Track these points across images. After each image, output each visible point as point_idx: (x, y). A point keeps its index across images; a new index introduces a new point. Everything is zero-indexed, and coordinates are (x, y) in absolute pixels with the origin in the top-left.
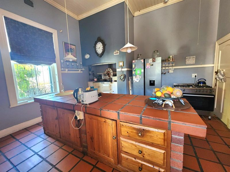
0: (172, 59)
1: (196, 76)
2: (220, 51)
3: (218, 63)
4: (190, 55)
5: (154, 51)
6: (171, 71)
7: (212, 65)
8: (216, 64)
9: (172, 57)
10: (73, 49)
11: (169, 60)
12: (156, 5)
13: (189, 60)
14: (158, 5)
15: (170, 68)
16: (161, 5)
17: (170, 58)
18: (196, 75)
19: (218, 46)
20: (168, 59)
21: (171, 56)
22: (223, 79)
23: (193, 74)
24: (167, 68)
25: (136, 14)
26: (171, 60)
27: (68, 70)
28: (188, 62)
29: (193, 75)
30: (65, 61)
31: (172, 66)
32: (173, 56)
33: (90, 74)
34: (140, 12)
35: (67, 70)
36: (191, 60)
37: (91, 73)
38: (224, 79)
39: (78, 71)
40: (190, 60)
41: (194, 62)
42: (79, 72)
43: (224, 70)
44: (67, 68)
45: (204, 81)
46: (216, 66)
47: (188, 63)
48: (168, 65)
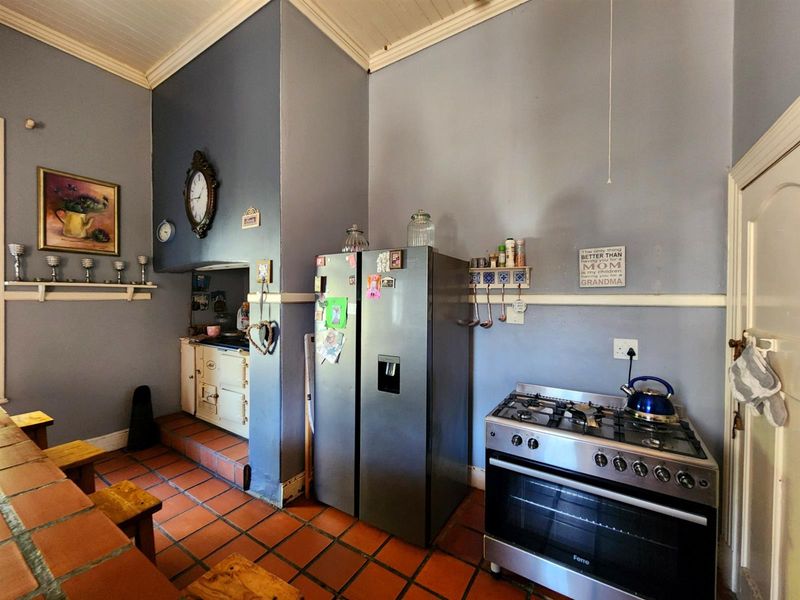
0: (515, 256)
1: (631, 353)
2: (751, 226)
3: (744, 294)
4: (599, 241)
5: (413, 217)
6: (514, 317)
7: (717, 301)
8: (735, 294)
9: (515, 248)
10: (102, 200)
11: (502, 260)
12: (446, 19)
13: (593, 266)
14: (452, 16)
15: (509, 299)
16: (467, 17)
17: (505, 250)
18: (634, 344)
19: (740, 196)
20: (497, 259)
21: (509, 244)
22: (767, 404)
23: (616, 340)
24: (495, 299)
25: (376, 60)
26: (510, 263)
27: (48, 289)
28: (589, 275)
29: (621, 347)
30: (42, 246)
31: (520, 291)
32: (519, 242)
33: (195, 306)
34: (388, 53)
35: (42, 286)
36: (604, 267)
37: (201, 300)
38: (772, 406)
39: (125, 290)
40: (602, 266)
41: (618, 276)
42: (127, 296)
43: (774, 346)
44: (42, 280)
45: (663, 390)
46: (734, 308)
47: (590, 282)
48: (501, 286)
